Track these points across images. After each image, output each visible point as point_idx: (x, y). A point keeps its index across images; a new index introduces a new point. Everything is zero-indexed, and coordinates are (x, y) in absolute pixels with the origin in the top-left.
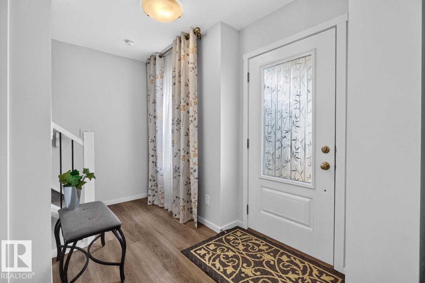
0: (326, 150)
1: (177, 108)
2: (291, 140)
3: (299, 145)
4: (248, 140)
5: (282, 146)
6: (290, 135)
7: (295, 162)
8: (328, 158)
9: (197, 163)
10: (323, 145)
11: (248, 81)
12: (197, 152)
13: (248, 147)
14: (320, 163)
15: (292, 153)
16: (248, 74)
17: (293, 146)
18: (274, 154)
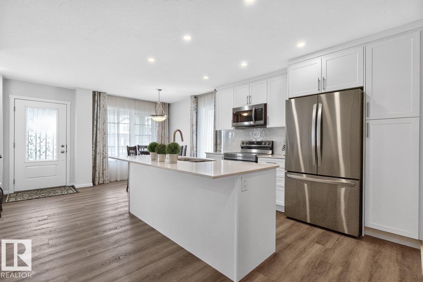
0: (63, 146)
2: (46, 143)
3: (50, 145)
4: (14, 143)
6: (45, 141)
8: (64, 149)
10: (61, 145)
13: (14, 147)
16: (14, 107)
17: (47, 145)
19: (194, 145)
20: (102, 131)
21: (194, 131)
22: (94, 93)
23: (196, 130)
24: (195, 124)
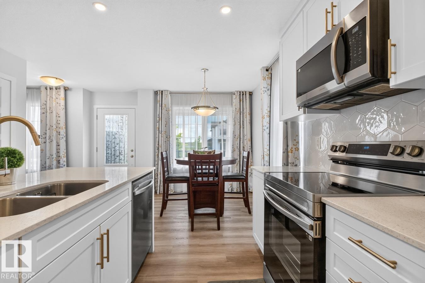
0: (132, 151)
1: (49, 129)
2: (119, 147)
3: (122, 149)
4: (97, 148)
5: (115, 150)
6: (118, 145)
7: (121, 156)
8: (133, 153)
9: (66, 161)
10: (131, 149)
11: (97, 119)
12: (65, 155)
13: (97, 151)
14: (130, 155)
15: (119, 153)
16: (97, 116)
17: (120, 150)
18: (111, 154)
19: (266, 150)
20: (164, 134)
21: (265, 128)
22: (156, 93)
23: (268, 126)
24: (266, 115)
